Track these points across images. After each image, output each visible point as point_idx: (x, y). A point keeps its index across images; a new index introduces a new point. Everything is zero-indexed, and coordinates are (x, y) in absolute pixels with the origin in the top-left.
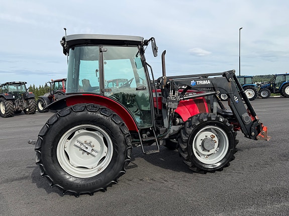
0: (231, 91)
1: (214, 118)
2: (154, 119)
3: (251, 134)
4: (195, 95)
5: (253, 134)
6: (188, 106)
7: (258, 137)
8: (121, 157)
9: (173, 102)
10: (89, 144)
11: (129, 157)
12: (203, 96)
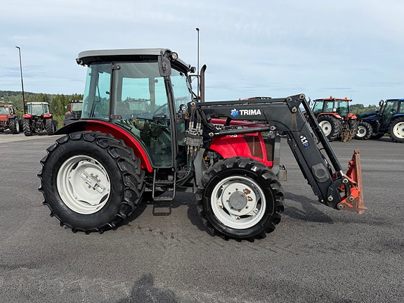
0: (294, 127)
1: (242, 164)
2: (175, 157)
3: (327, 197)
4: (246, 129)
5: (331, 198)
6: (235, 145)
7: (340, 205)
8: (119, 199)
9: (193, 137)
10: (95, 178)
11: (126, 199)
12: (259, 131)
